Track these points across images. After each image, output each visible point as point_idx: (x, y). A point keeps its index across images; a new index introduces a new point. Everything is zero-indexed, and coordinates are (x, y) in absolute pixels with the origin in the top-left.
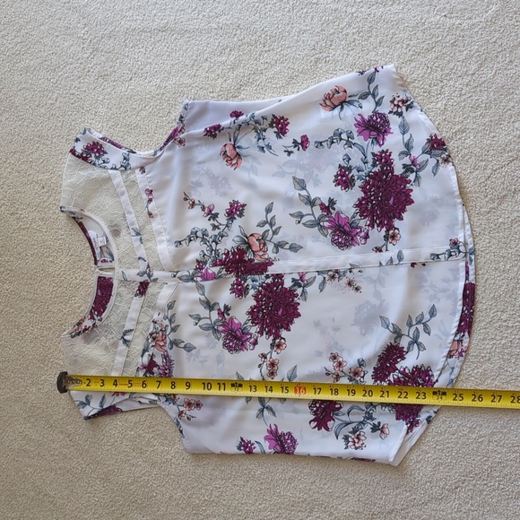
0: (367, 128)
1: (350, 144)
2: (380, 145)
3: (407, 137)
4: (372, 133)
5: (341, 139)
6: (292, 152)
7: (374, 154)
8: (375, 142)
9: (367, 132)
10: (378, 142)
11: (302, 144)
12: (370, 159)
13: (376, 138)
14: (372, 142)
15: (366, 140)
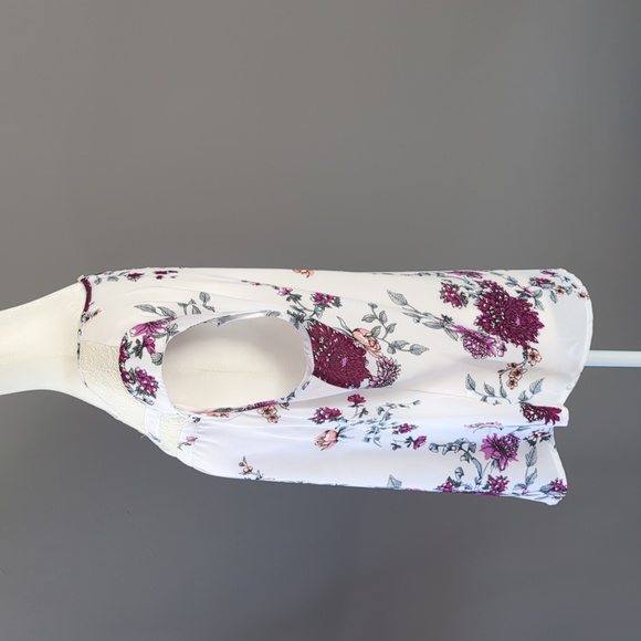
0: (493, 446)
1: (467, 457)
2: (501, 470)
3: (531, 470)
4: (497, 453)
5: (461, 448)
6: (399, 447)
7: (490, 478)
8: (496, 464)
9: (491, 450)
10: (499, 466)
11: (416, 442)
12: (484, 481)
13: (498, 460)
14: (493, 464)
15: (487, 459)
